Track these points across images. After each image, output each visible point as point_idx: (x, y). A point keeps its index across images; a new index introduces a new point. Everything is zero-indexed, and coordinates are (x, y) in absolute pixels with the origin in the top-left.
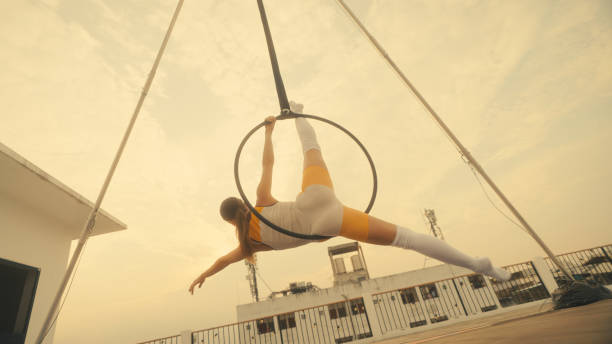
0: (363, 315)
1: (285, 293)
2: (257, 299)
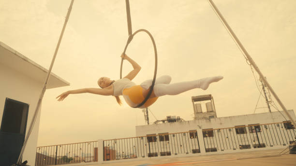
0: (196, 139)
1: (163, 121)
2: (148, 123)
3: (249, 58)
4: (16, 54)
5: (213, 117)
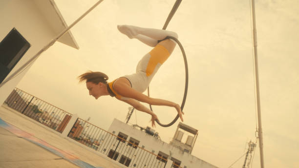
1: (142, 129)
2: (127, 122)
3: (260, 131)
5: (187, 151)
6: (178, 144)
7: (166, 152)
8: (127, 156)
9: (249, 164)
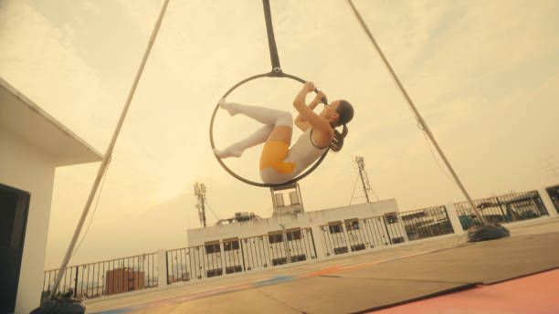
1: (230, 220)
2: (205, 225)
3: (421, 121)
4: (18, 98)
5: (298, 211)
6: (284, 211)
7: (276, 228)
8: (233, 265)
9: (368, 182)
